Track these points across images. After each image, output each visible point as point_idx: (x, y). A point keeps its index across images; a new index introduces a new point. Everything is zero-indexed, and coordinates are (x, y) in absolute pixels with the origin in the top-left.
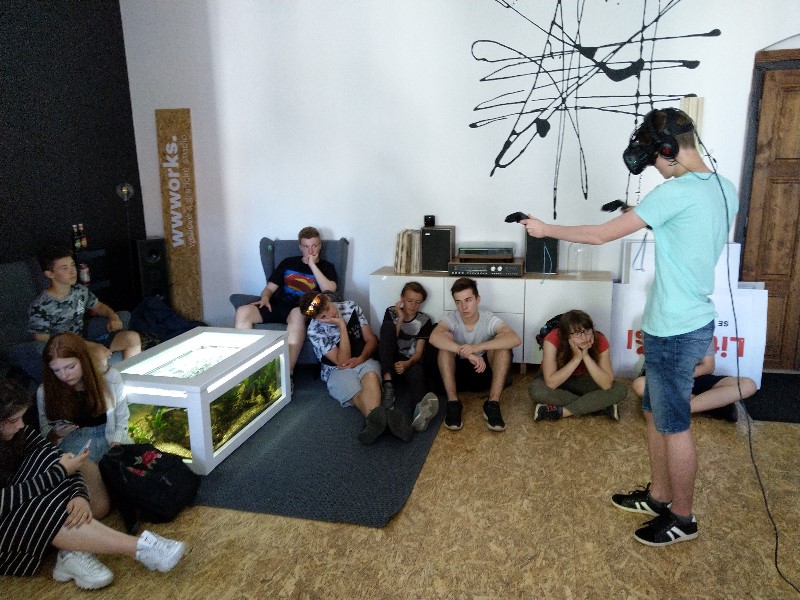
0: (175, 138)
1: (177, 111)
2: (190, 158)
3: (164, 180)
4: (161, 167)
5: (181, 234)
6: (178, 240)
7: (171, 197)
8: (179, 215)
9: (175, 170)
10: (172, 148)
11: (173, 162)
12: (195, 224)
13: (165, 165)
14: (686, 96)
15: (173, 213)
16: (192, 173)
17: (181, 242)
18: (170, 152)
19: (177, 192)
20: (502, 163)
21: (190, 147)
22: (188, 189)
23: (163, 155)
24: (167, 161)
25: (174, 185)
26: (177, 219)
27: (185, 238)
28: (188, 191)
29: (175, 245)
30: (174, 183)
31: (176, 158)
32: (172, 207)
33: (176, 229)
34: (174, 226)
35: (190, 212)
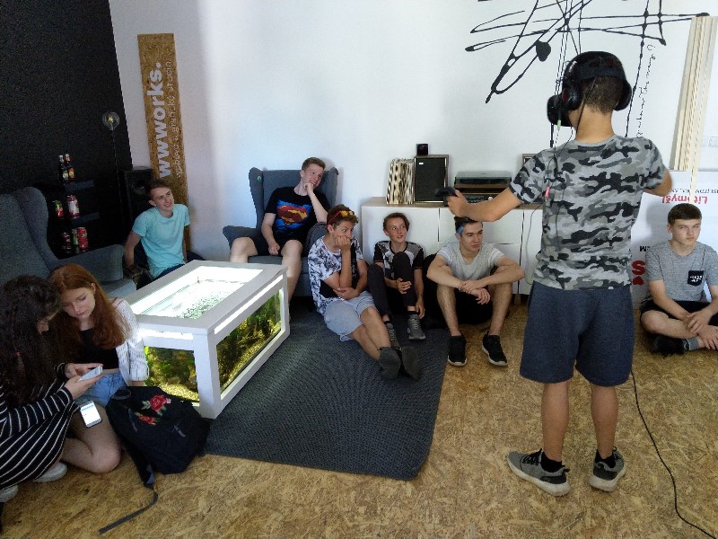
0: (159, 65)
1: (160, 36)
2: (175, 85)
3: (149, 110)
4: (145, 95)
5: (168, 165)
6: (165, 170)
7: (157, 126)
8: (165, 145)
9: (159, 98)
10: (156, 75)
11: (158, 90)
12: (181, 154)
14: (698, 15)
15: (159, 142)
16: (177, 101)
17: (168, 173)
18: (154, 79)
19: (163, 121)
20: (499, 88)
21: (175, 75)
22: (174, 117)
23: (147, 83)
24: (151, 89)
25: (160, 114)
26: (163, 149)
27: (172, 168)
28: (174, 120)
29: (162, 175)
30: (160, 113)
31: (161, 85)
32: (158, 137)
33: (163, 159)
34: (159, 156)
35: (176, 143)
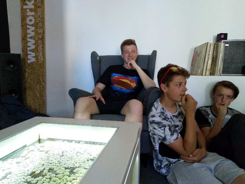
3: (24, 18)
4: (22, 9)
5: (33, 54)
6: (31, 58)
7: (29, 29)
8: (33, 41)
9: (31, 10)
11: (30, 5)
12: (43, 48)
13: (25, 7)
15: (29, 40)
16: (43, 12)
17: (34, 60)
19: (32, 25)
23: (24, 0)
24: (26, 4)
25: (31, 20)
26: (31, 44)
27: (36, 57)
28: (40, 25)
29: (29, 62)
31: (33, 2)
32: (28, 36)
33: (30, 51)
34: (29, 49)
35: (41, 39)
